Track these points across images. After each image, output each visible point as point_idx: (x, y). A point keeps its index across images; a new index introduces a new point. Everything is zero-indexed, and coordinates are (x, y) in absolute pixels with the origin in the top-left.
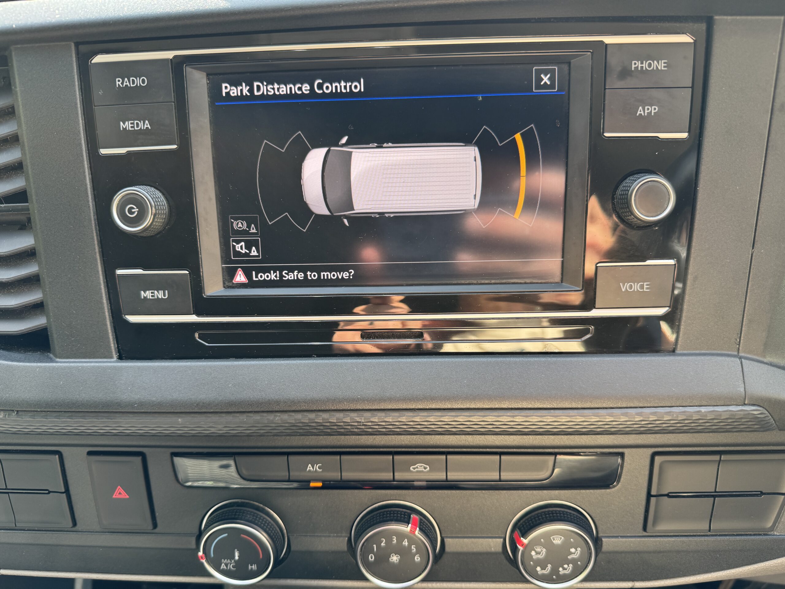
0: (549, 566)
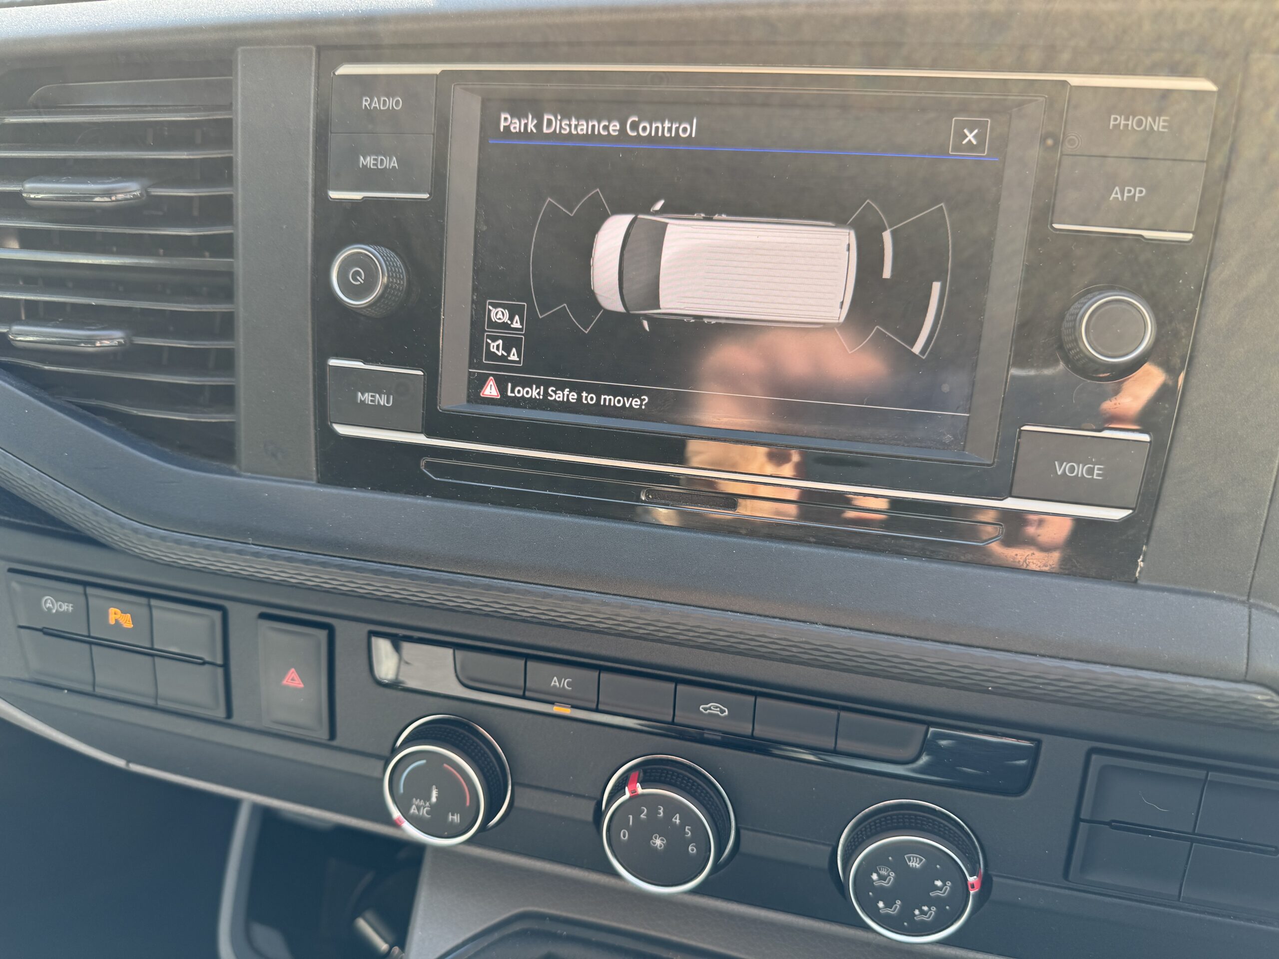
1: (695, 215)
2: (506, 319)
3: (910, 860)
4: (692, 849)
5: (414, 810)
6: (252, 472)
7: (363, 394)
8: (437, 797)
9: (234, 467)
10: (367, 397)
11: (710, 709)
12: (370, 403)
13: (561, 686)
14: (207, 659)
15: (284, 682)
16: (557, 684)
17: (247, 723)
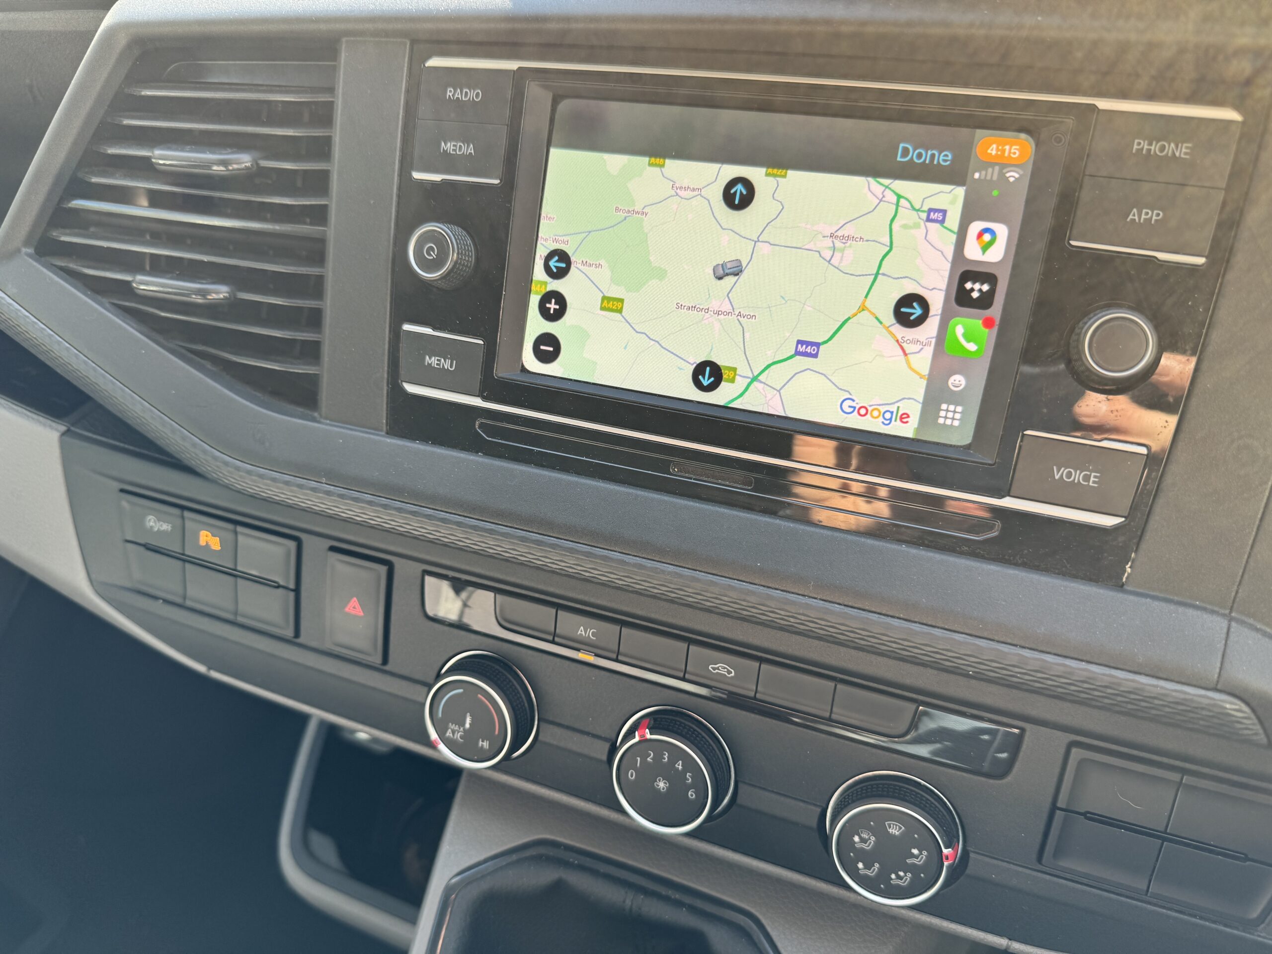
0: (877, 865)
3: (890, 827)
4: (691, 794)
5: (449, 734)
6: (331, 420)
7: (430, 358)
8: (470, 724)
9: (316, 414)
10: (433, 361)
11: (718, 669)
12: (435, 366)
13: (587, 635)
14: (282, 583)
15: (347, 609)
16: (583, 633)
17: (313, 644)
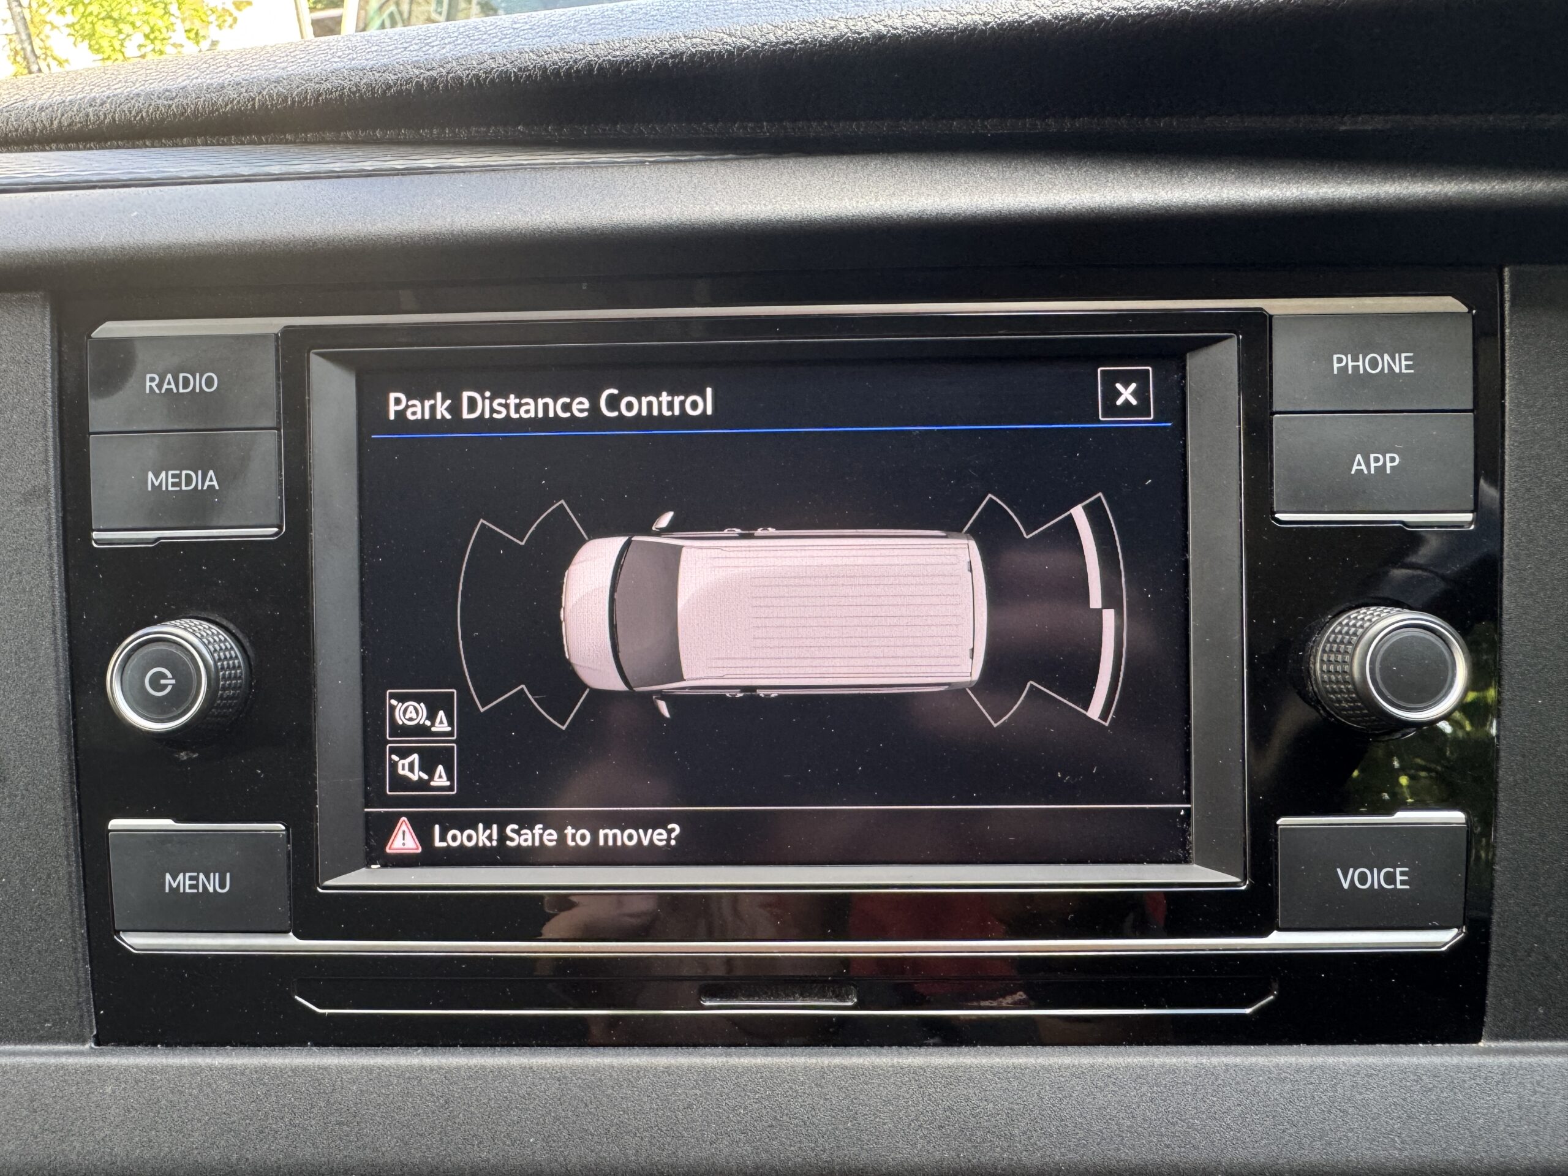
1: (726, 531)
2: (422, 718)
7: (174, 876)
10: (183, 882)
12: (188, 890)
